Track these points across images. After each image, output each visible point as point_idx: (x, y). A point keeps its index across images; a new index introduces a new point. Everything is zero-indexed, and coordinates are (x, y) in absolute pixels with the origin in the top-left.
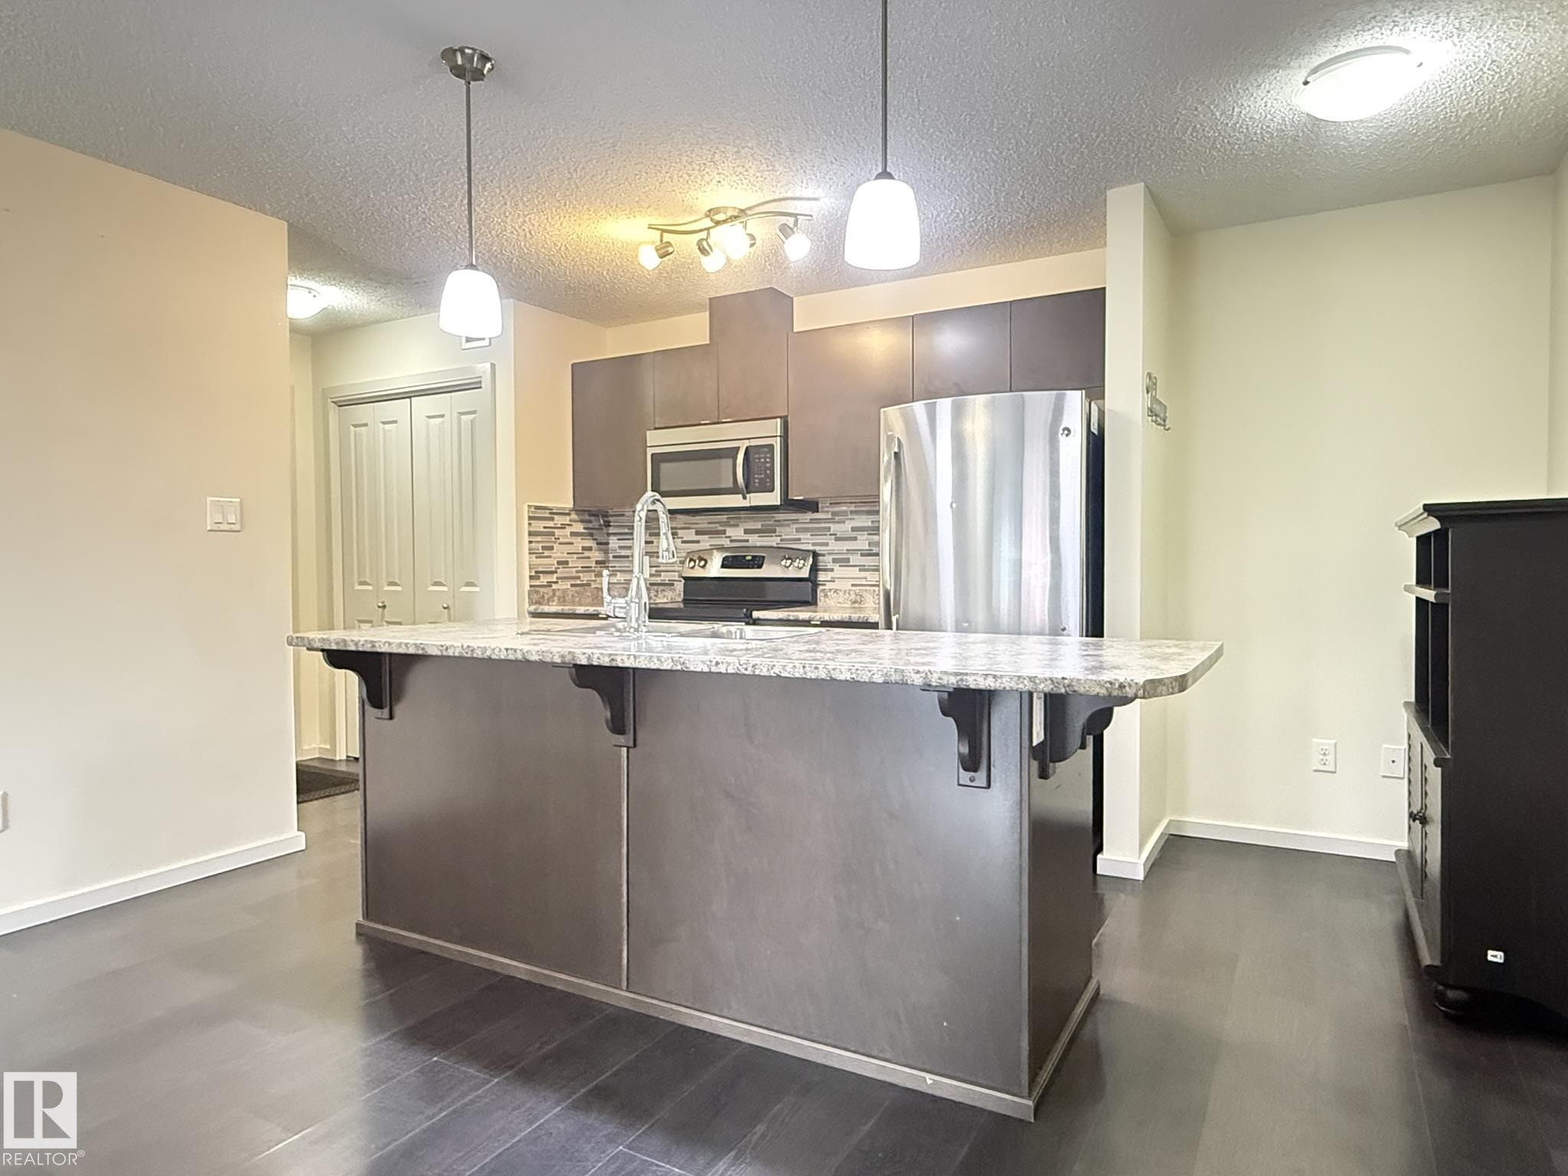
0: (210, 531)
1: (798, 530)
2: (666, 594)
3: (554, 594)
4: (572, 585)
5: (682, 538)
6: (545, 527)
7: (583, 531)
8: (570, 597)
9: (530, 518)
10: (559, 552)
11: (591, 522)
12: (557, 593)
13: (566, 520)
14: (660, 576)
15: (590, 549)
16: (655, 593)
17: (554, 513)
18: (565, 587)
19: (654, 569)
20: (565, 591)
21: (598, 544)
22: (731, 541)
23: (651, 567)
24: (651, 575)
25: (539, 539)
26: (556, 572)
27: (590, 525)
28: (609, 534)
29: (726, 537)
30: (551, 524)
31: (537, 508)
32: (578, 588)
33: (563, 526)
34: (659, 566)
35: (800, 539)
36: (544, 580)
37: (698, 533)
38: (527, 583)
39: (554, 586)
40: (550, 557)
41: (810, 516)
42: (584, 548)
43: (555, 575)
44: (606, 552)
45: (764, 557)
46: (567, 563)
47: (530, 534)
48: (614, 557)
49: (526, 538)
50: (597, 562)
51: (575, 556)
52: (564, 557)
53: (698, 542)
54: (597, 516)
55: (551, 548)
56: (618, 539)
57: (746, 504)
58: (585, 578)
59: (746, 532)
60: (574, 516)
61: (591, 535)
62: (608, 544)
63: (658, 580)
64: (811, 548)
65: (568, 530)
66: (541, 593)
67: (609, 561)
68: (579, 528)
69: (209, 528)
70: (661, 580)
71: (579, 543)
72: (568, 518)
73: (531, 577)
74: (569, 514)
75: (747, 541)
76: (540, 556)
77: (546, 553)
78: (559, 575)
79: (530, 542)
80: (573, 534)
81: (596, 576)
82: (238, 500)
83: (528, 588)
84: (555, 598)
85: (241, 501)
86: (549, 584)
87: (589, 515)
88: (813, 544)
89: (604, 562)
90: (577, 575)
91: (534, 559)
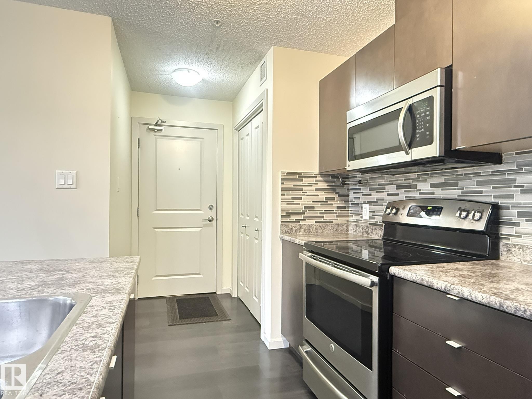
0: (57, 188)
1: (479, 183)
2: (378, 232)
3: (301, 227)
4: (316, 222)
5: (388, 191)
6: (294, 185)
7: (326, 187)
8: (314, 230)
9: (282, 180)
10: (306, 201)
11: (334, 182)
12: (303, 227)
13: (313, 180)
14: (375, 218)
15: (333, 199)
16: (371, 231)
17: (301, 177)
18: (310, 223)
19: (371, 213)
20: (310, 226)
21: (339, 196)
22: (421, 194)
23: (370, 212)
24: (370, 218)
25: (290, 192)
26: (304, 214)
27: (333, 184)
28: (348, 190)
29: (417, 191)
30: (300, 183)
31: (289, 173)
32: (321, 224)
33: (310, 185)
34: (374, 212)
35: (481, 192)
36: (293, 218)
37: (398, 188)
38: (279, 220)
39: (302, 222)
40: (299, 204)
41: (492, 168)
42: (327, 199)
43: (303, 216)
44: (347, 201)
45: (442, 208)
46: (313, 208)
47: (283, 189)
48: (352, 204)
49: (280, 192)
50: (338, 208)
51: (320, 203)
52: (311, 204)
53: (397, 194)
54: (338, 178)
55: (301, 198)
56: (354, 193)
57: (408, 158)
58: (327, 217)
59: (433, 186)
60: (319, 178)
61: (334, 190)
62: (348, 196)
63: (373, 221)
64: (493, 200)
65: (314, 187)
66: (290, 227)
67: (348, 207)
68: (324, 185)
69: (56, 188)
70: (375, 222)
71: (323, 196)
72: (314, 179)
73: (282, 217)
74: (316, 177)
75: (433, 193)
76: (289, 203)
77: (296, 201)
78: (305, 215)
79: (283, 195)
80: (317, 190)
81: (337, 216)
82: (75, 172)
83: (280, 223)
84: (302, 230)
85: (77, 172)
86: (298, 221)
87: (332, 177)
88: (495, 197)
89: (345, 208)
90: (322, 215)
91: (285, 205)
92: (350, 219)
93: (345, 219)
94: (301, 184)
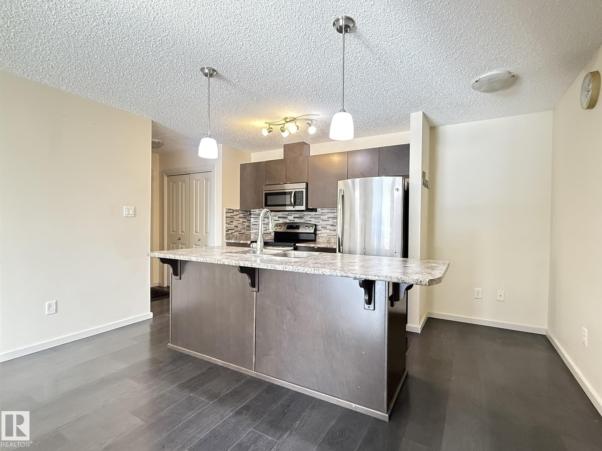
0: (125, 217)
1: (310, 217)
2: (269, 236)
3: (233, 236)
4: (239, 234)
5: (274, 219)
6: (231, 215)
7: (242, 216)
8: (238, 237)
9: (226, 212)
10: (235, 223)
11: (245, 213)
14: (267, 231)
15: (245, 222)
16: (265, 236)
17: (234, 211)
18: (237, 234)
21: (247, 220)
24: (264, 231)
25: (229, 219)
26: (234, 229)
27: (245, 215)
28: (251, 217)
29: (288, 219)
31: (228, 209)
32: (241, 234)
33: (237, 215)
34: (266, 228)
35: (311, 220)
36: (230, 232)
37: (279, 218)
40: (232, 225)
41: (314, 213)
42: (243, 222)
44: (250, 223)
45: (299, 226)
46: (237, 226)
47: (226, 217)
48: (252, 224)
49: (225, 219)
50: (247, 226)
51: (240, 224)
53: (279, 220)
54: (247, 212)
55: (233, 222)
56: (254, 219)
57: (294, 209)
58: (243, 231)
59: (294, 218)
60: (240, 212)
61: (245, 217)
62: (250, 220)
64: (314, 223)
65: (238, 216)
66: (229, 236)
67: (251, 226)
71: (241, 220)
72: (238, 212)
73: (226, 231)
74: (238, 211)
75: (294, 220)
76: (229, 224)
77: (231, 223)
80: (240, 217)
81: (247, 230)
82: (134, 207)
83: (225, 234)
84: (234, 238)
85: (135, 207)
86: (232, 233)
87: (245, 211)
88: (315, 222)
89: (249, 226)
90: (241, 230)
91: (227, 226)
92: (251, 232)
93: (249, 232)
94: (233, 215)
